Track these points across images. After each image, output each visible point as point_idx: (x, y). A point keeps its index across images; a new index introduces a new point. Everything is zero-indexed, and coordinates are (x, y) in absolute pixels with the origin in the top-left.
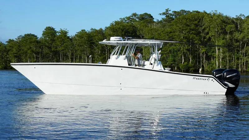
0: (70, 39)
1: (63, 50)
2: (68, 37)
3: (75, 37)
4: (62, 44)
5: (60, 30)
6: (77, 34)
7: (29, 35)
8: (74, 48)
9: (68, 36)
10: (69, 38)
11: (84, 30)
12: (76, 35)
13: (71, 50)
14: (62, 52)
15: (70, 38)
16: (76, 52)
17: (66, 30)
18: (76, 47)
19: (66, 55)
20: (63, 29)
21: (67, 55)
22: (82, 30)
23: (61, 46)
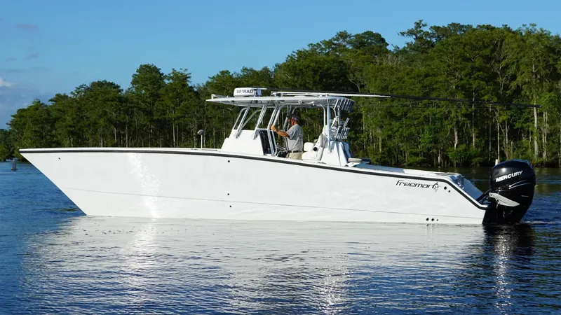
0: (196, 92)
1: (179, 118)
2: (191, 87)
3: (205, 89)
4: (176, 105)
5: (172, 71)
6: (210, 80)
7: (100, 84)
8: (204, 113)
9: (190, 85)
10: (193, 91)
11: (227, 72)
12: (208, 83)
13: (198, 118)
14: (176, 122)
15: (195, 90)
16: (208, 122)
17: (186, 73)
18: (208, 110)
19: (185, 130)
20: (178, 70)
21: (187, 128)
22: (223, 73)
23: (174, 108)
